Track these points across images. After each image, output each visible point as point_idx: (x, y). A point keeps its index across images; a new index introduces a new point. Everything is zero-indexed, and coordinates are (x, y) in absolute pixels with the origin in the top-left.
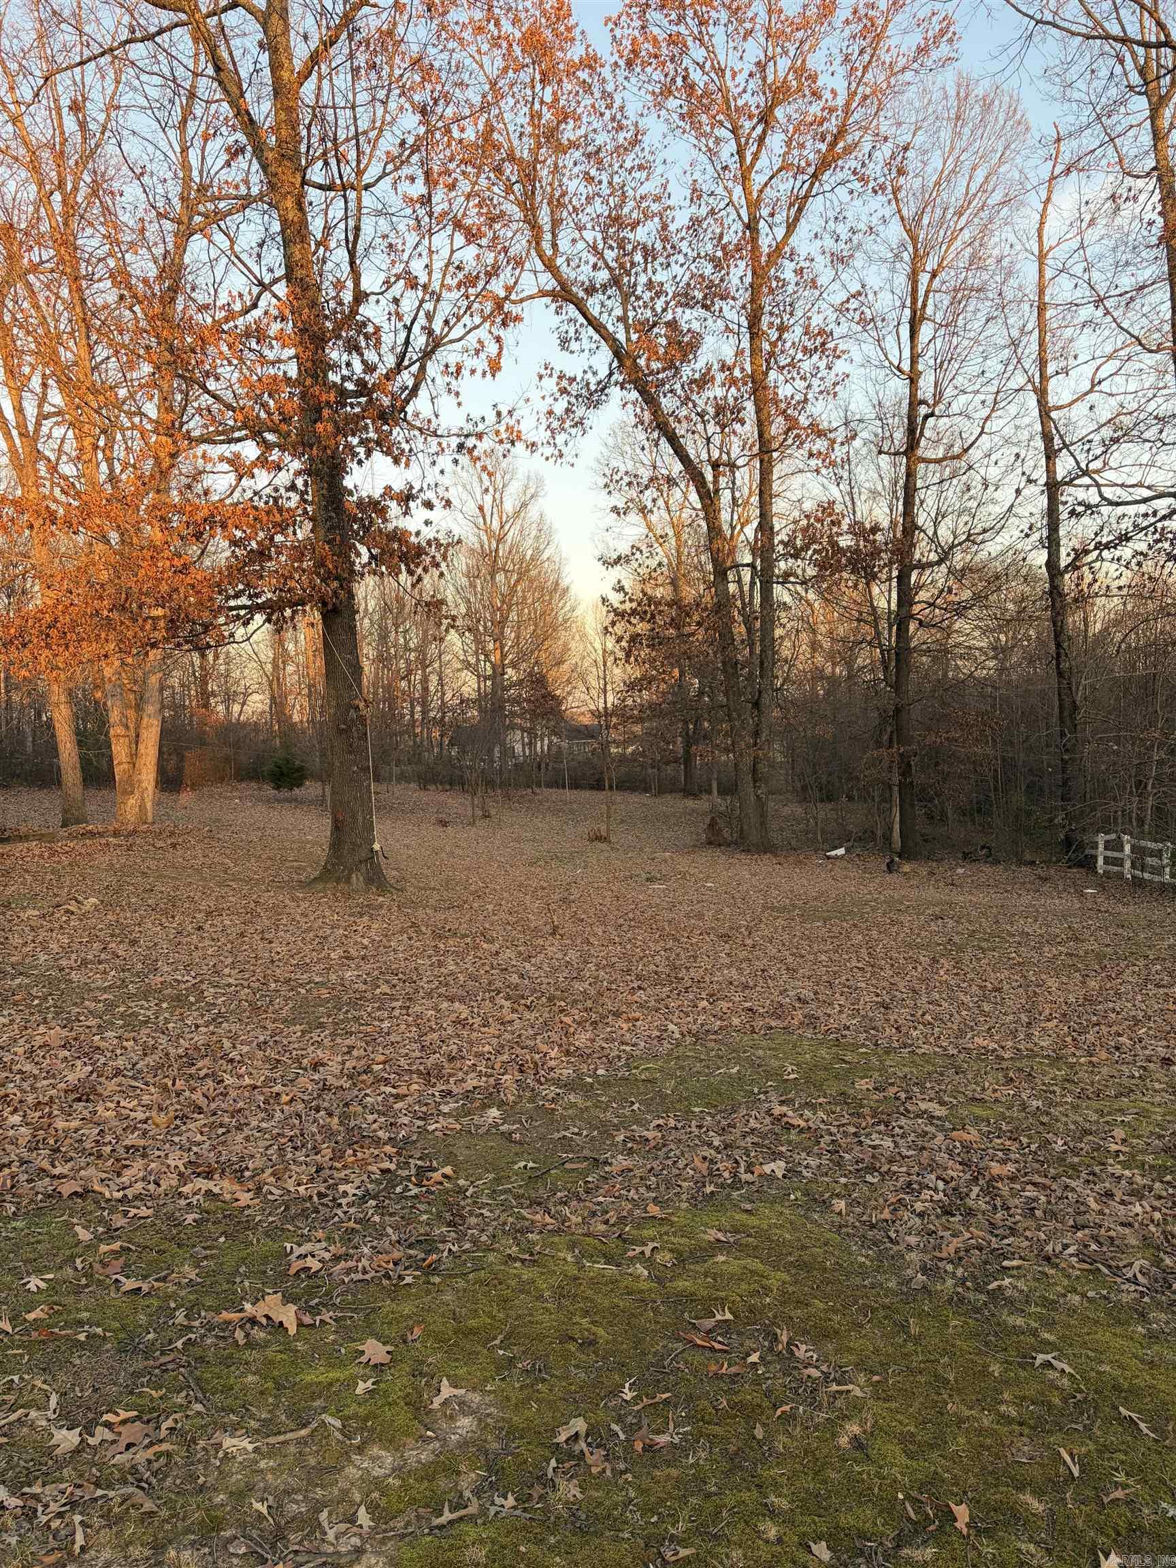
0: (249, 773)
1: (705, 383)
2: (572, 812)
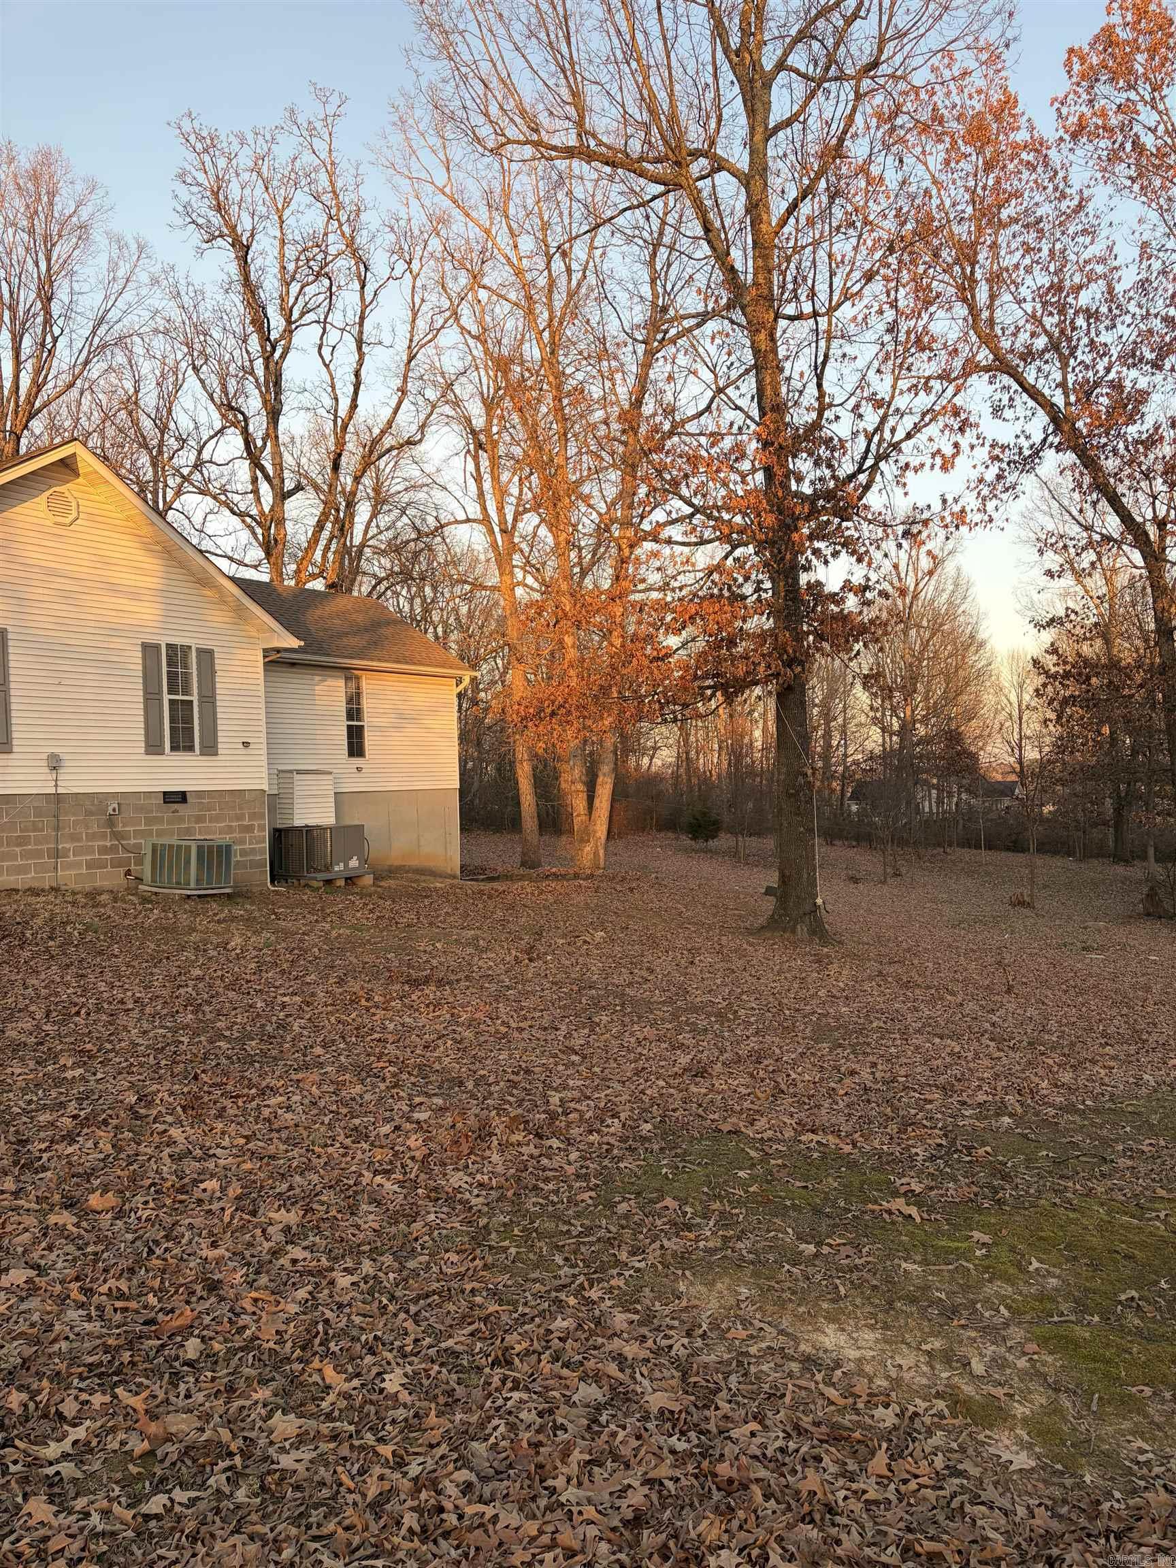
0: (670, 825)
1: (1154, 443)
2: (988, 874)
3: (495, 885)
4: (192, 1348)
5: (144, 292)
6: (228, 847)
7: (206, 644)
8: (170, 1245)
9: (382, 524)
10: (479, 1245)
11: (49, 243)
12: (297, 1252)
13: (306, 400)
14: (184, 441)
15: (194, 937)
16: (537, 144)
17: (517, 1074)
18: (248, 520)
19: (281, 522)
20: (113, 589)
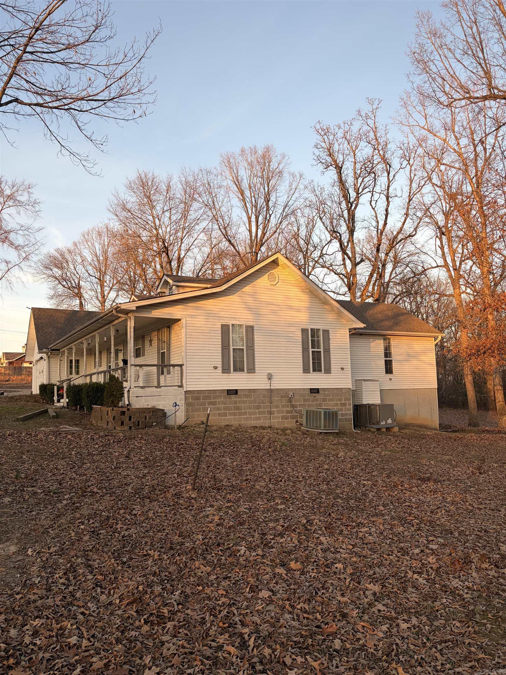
3: (457, 434)
4: (337, 644)
5: (302, 192)
6: (336, 412)
7: (326, 328)
8: (324, 591)
9: (398, 272)
10: (471, 620)
11: (269, 180)
12: (380, 607)
13: (365, 224)
14: (316, 247)
15: (324, 451)
16: (469, 98)
17: (481, 532)
18: (341, 276)
19: (355, 275)
20: (291, 308)
